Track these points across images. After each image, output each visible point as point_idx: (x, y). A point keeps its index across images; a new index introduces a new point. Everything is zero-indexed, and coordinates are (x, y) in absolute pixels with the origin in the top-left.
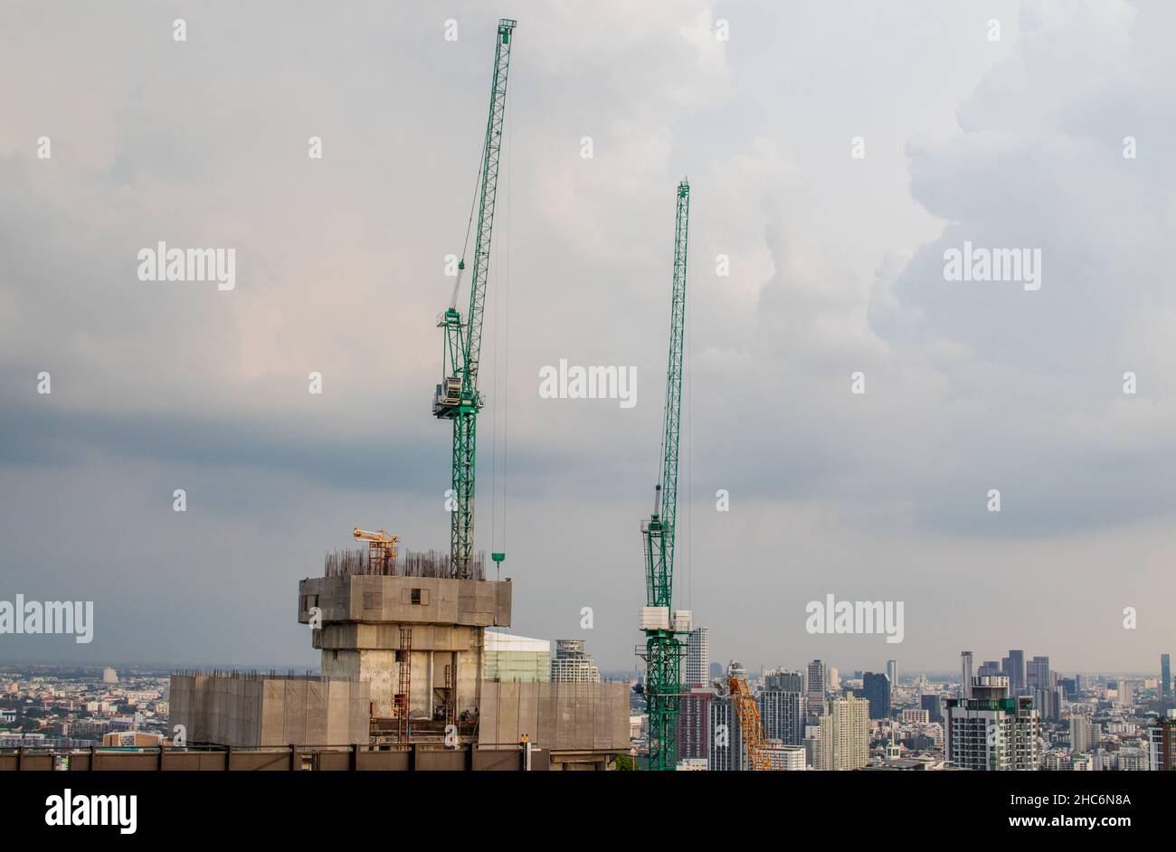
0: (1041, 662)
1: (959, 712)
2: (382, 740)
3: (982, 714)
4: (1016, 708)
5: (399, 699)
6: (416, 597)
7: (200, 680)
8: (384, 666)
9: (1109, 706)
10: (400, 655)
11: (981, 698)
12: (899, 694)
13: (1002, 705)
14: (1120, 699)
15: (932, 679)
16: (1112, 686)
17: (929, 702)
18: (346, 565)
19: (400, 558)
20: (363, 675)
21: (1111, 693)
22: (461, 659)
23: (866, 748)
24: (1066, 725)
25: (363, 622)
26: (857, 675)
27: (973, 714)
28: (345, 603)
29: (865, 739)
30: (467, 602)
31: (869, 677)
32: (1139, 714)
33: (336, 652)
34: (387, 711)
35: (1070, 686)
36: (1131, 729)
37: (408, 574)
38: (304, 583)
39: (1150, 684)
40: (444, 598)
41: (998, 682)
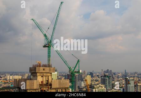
0: (111, 71)
1: (102, 78)
2: (40, 87)
3: (105, 78)
4: (109, 77)
5: (42, 82)
6: (44, 69)
7: (18, 80)
8: (40, 78)
9: (119, 76)
10: (42, 76)
11: (105, 76)
12: (94, 75)
13: (107, 77)
14: (120, 75)
15: (98, 73)
16: (119, 73)
17: (98, 76)
18: (35, 66)
19: (42, 65)
20: (38, 79)
21: (119, 74)
22: (49, 77)
23: (90, 81)
24: (114, 78)
25: (38, 73)
26: (89, 72)
27: (104, 78)
28: (36, 70)
29: (90, 80)
30: (50, 70)
31: (91, 73)
32: (122, 77)
33: (34, 76)
34: (41, 83)
35: (114, 74)
36: (121, 79)
37: (43, 67)
38: (30, 68)
39: (123, 73)
40: (47, 69)
41: (107, 74)
